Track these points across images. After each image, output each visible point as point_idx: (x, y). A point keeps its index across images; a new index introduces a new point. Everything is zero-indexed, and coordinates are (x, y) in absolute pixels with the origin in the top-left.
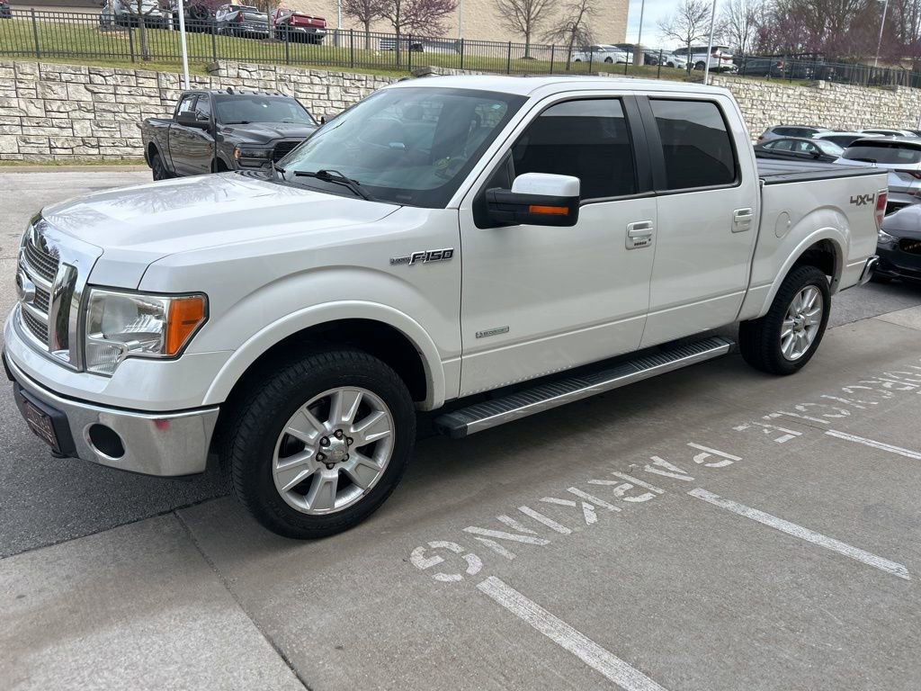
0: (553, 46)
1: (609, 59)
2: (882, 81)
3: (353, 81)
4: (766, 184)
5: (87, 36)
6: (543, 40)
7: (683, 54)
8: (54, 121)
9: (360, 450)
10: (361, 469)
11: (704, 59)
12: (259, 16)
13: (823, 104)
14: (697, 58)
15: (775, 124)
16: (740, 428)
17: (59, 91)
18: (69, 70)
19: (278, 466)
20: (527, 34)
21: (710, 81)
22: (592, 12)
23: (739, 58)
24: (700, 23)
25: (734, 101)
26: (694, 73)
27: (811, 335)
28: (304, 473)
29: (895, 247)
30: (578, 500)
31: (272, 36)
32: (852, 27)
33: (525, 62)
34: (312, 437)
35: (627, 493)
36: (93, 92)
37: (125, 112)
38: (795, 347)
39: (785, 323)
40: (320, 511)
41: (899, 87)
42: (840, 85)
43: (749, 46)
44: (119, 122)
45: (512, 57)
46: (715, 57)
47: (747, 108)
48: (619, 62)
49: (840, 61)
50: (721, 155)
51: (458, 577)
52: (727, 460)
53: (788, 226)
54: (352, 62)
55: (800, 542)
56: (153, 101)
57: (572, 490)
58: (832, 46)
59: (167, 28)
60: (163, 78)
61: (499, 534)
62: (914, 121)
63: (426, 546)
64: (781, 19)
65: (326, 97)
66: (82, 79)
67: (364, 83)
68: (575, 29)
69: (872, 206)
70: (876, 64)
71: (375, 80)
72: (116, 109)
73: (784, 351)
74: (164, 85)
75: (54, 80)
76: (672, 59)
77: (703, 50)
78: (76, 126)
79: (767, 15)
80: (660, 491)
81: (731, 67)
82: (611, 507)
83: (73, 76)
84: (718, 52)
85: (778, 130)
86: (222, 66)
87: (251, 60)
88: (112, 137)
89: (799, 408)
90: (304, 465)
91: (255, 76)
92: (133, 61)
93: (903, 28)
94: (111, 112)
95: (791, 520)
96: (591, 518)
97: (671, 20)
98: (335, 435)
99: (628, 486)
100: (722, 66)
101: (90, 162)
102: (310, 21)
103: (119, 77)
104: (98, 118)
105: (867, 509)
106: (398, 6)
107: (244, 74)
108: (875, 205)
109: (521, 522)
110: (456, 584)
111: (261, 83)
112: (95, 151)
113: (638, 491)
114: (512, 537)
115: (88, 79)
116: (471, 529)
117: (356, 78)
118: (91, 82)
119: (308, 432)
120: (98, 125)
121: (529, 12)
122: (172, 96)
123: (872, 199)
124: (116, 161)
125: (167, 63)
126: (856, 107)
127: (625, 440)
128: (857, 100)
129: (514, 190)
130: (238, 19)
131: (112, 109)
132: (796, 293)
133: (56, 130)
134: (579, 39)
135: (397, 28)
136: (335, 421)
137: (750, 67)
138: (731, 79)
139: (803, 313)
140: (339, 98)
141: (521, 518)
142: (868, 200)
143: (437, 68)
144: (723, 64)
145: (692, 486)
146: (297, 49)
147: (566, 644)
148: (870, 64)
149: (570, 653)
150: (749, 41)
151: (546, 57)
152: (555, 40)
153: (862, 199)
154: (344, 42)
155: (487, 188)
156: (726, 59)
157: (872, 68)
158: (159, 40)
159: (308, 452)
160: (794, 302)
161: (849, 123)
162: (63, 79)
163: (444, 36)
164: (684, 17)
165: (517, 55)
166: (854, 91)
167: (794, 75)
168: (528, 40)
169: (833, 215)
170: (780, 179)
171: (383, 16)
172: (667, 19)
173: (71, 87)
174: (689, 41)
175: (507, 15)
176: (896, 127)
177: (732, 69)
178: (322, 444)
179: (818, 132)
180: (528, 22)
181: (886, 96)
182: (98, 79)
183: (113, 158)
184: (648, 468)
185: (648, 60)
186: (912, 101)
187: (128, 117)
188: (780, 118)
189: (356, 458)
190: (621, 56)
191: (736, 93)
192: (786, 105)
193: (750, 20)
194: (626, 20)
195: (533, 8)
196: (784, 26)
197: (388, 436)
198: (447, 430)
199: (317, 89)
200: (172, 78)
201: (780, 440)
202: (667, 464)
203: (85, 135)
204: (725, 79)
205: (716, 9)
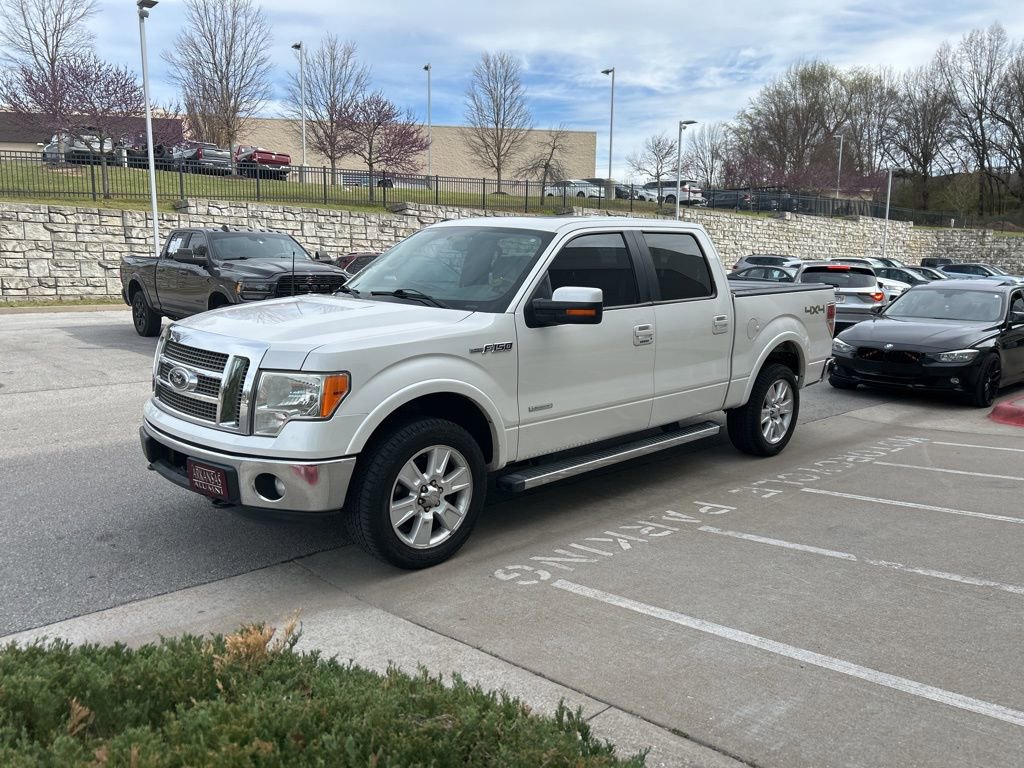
0: (527, 182)
1: (581, 194)
2: (845, 212)
3: (328, 217)
4: (737, 296)
5: (35, 174)
6: (515, 177)
7: (652, 188)
8: (9, 261)
9: (447, 498)
10: (449, 513)
11: (674, 193)
12: (219, 153)
13: (791, 235)
14: (667, 192)
15: (748, 254)
16: (734, 491)
17: (16, 230)
18: (28, 210)
19: (393, 507)
20: (498, 170)
21: (681, 214)
22: (562, 149)
23: (708, 191)
24: (667, 160)
25: (705, 231)
26: (666, 207)
27: (786, 423)
28: (410, 514)
29: (854, 356)
30: (615, 538)
31: (234, 172)
32: (812, 161)
33: (499, 197)
34: (416, 484)
35: (650, 532)
36: (52, 231)
37: (86, 251)
38: (774, 433)
39: (763, 411)
40: (421, 546)
41: (861, 217)
42: (805, 216)
43: (716, 179)
44: (80, 262)
45: (487, 193)
46: (684, 190)
47: (719, 239)
48: (591, 196)
49: (804, 194)
50: (699, 277)
51: (535, 582)
52: (725, 510)
53: (758, 330)
54: (324, 199)
55: (782, 548)
56: (117, 240)
57: (607, 532)
58: (794, 178)
59: (120, 165)
60: (129, 216)
61: (559, 559)
62: (879, 249)
63: (503, 568)
64: (745, 155)
65: (300, 233)
66: (42, 218)
67: (339, 219)
68: (547, 166)
69: (823, 315)
70: (838, 196)
71: (351, 216)
72: (77, 248)
73: (765, 435)
74: (130, 224)
75: (10, 219)
76: (642, 193)
77: (672, 184)
78: (33, 266)
79: (731, 150)
80: (677, 529)
81: (700, 200)
82: (641, 540)
83: (31, 215)
84: (687, 187)
85: (750, 260)
86: (191, 203)
87: (221, 197)
88: (71, 276)
89: (780, 477)
90: (410, 507)
91: (225, 211)
92: (95, 199)
93: (861, 161)
94: (71, 250)
95: (774, 538)
96: (626, 546)
97: (639, 156)
98: (431, 484)
99: (650, 528)
100: (692, 199)
101: (45, 303)
102: (274, 157)
103: (80, 216)
104: (56, 258)
105: (830, 529)
106: (371, 144)
107: (214, 211)
108: (826, 314)
109: (573, 552)
110: (535, 585)
111: (232, 220)
112: (53, 292)
113: (659, 530)
114: (569, 560)
115: (47, 218)
116: (535, 558)
117: (331, 214)
118: (51, 221)
119: (413, 480)
120: (57, 265)
121: (499, 149)
122: (138, 234)
123: (823, 310)
124: (75, 301)
125: (130, 201)
126: (822, 237)
127: (644, 503)
128: (823, 230)
129: (554, 299)
130: (197, 156)
131: (72, 248)
132: (770, 384)
133: (10, 271)
134: (551, 175)
135: (371, 165)
136: (431, 473)
137: (719, 199)
138: (702, 212)
139: (777, 403)
140: (314, 234)
141: (573, 550)
142: (820, 310)
143: (413, 204)
144: (693, 197)
145: (700, 525)
146: (268, 186)
147: (624, 605)
148: (832, 196)
149: (627, 609)
150: (716, 174)
151: (520, 191)
152: (528, 176)
153: (815, 309)
154: (309, 178)
155: (534, 298)
156: (695, 192)
157: (834, 200)
158: (114, 177)
159: (412, 497)
160: (769, 393)
161: (818, 252)
162: (20, 217)
163: (419, 173)
164: (651, 153)
165: (491, 189)
166: (818, 222)
167: (761, 207)
168: (499, 175)
169: (792, 321)
170: (747, 293)
171: (355, 153)
172: (635, 155)
173: (29, 226)
174: (658, 176)
175: (477, 152)
176: (862, 255)
177: (702, 202)
178: (422, 491)
179: (788, 261)
180: (498, 158)
181: (850, 226)
182: (58, 218)
183: (71, 298)
184: (664, 517)
185: (620, 194)
186: (874, 230)
187: (89, 256)
188: (751, 248)
189: (445, 504)
190: (594, 191)
191: (708, 226)
192: (757, 236)
193: (715, 155)
194: (594, 155)
195: (502, 145)
196: (747, 161)
197: (467, 487)
198: (510, 486)
199: (291, 225)
200: (138, 216)
201: (765, 496)
202: (679, 515)
203: (41, 275)
204: (696, 212)
205: (682, 145)
